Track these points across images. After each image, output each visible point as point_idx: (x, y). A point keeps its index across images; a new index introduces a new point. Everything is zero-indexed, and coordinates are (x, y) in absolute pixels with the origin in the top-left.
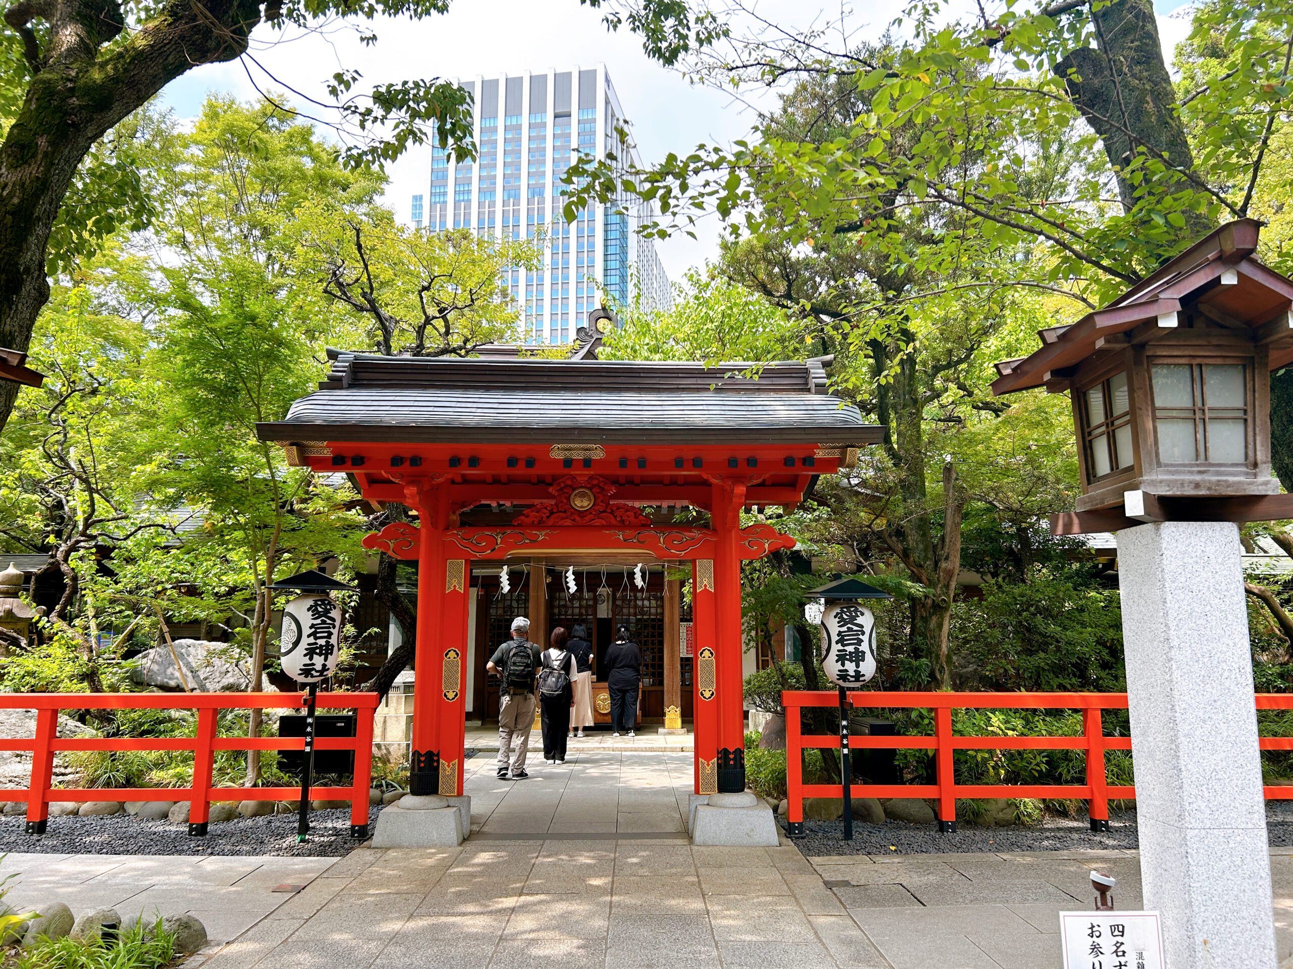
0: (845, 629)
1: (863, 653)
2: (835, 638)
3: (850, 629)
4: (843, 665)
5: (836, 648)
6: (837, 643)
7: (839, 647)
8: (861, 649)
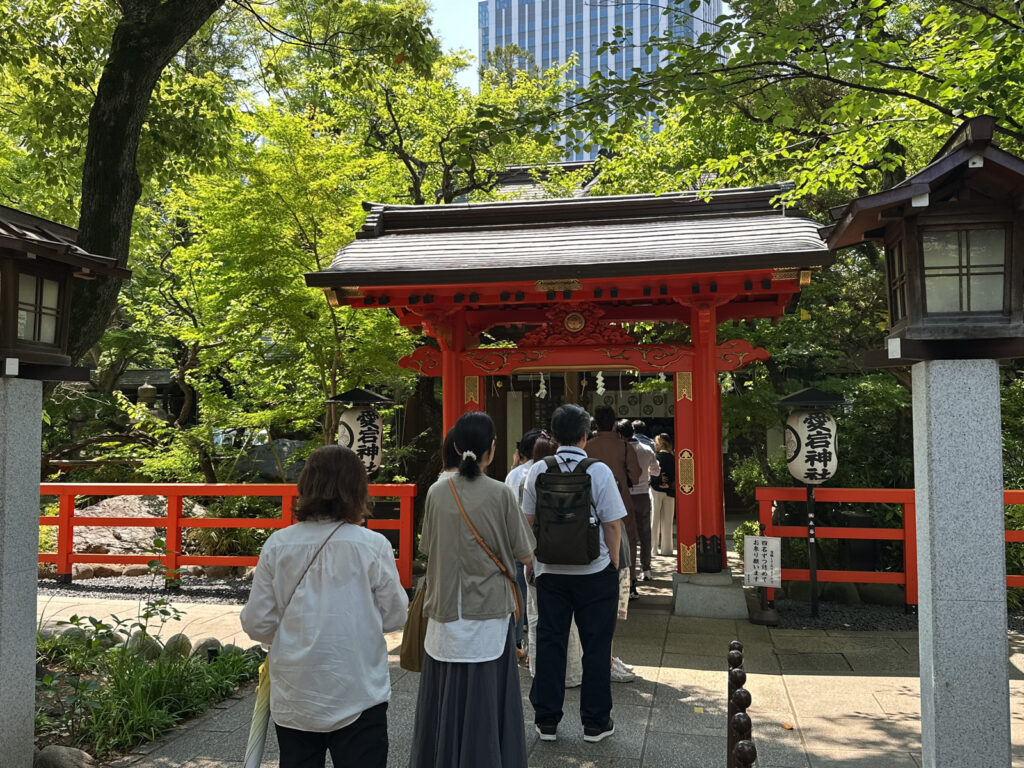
0: (814, 432)
1: (830, 453)
2: (804, 441)
3: (819, 433)
4: (812, 464)
5: (805, 450)
6: (807, 445)
7: (809, 448)
8: (829, 450)
